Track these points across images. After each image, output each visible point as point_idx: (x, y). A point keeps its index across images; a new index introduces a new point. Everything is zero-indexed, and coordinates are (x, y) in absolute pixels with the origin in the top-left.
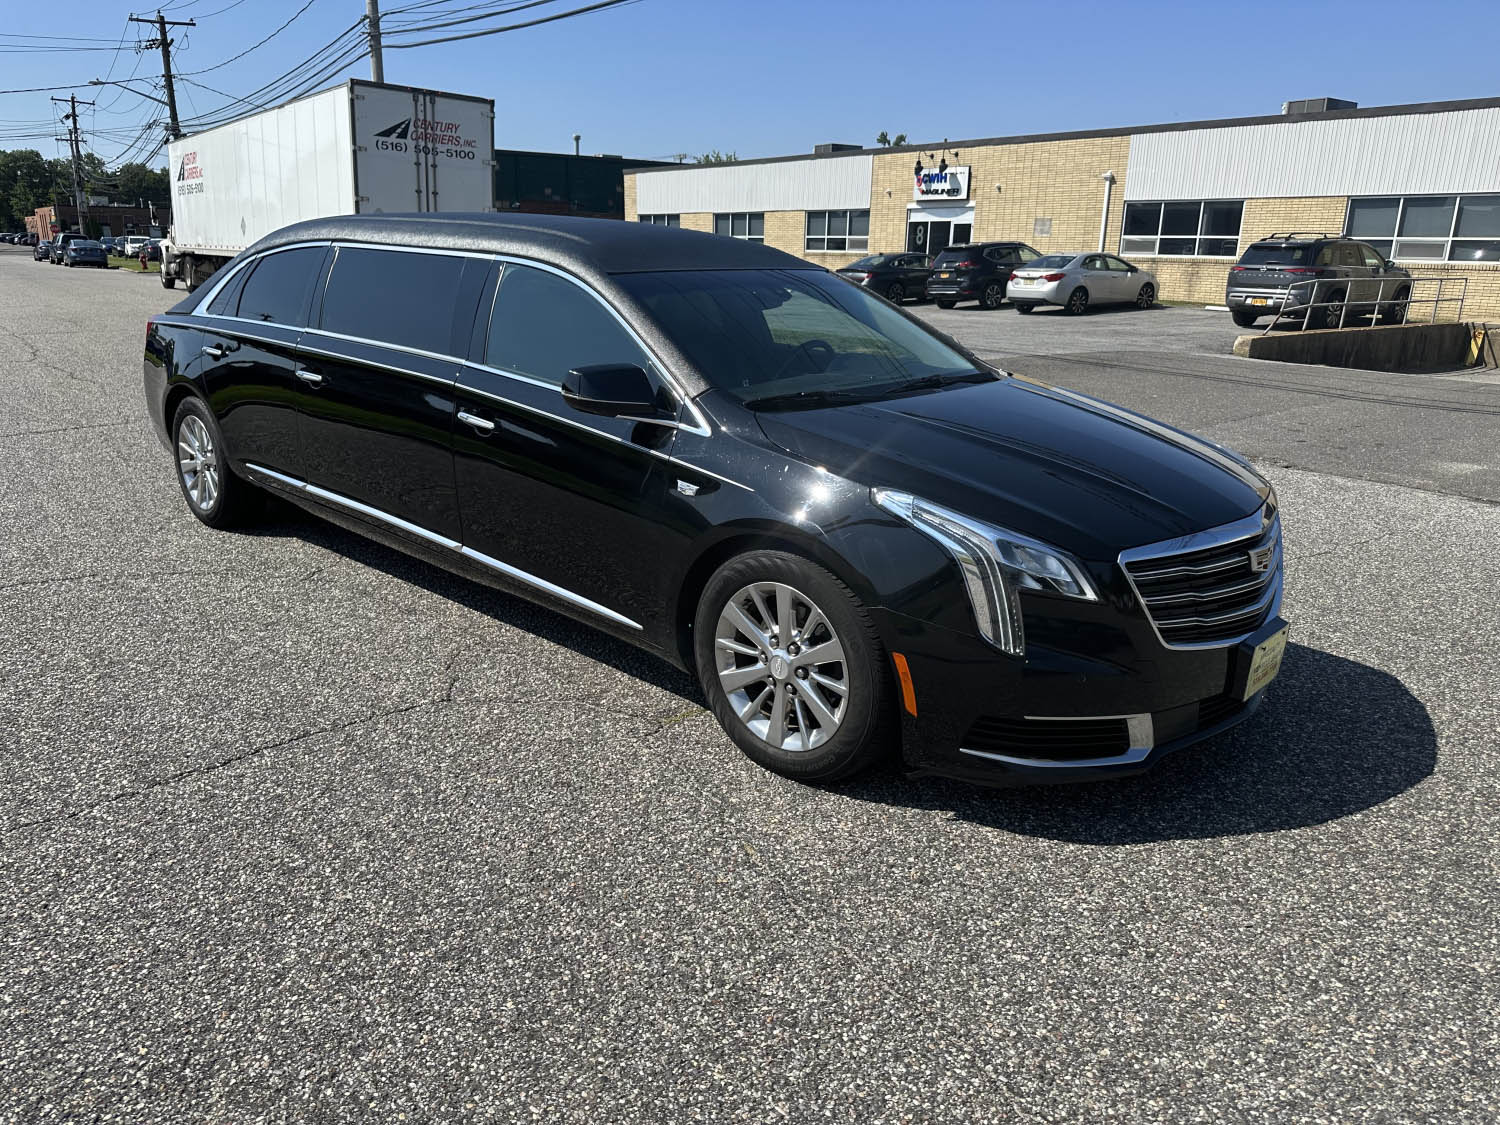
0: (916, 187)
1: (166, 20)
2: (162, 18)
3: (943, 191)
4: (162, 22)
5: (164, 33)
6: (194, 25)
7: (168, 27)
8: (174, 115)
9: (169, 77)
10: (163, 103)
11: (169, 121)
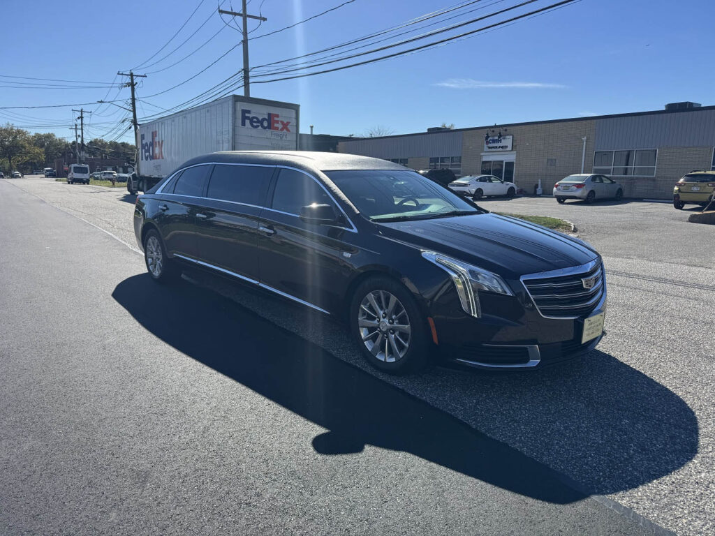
0: (485, 145)
1: (134, 74)
3: (500, 147)
5: (132, 80)
7: (134, 77)
8: (135, 116)
9: (133, 99)
10: (130, 111)
11: (132, 118)
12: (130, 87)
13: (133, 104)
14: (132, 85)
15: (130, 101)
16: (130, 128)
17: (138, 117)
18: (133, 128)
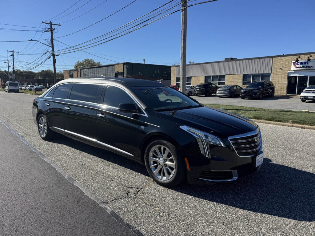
1: (52, 23)
2: (51, 23)
4: (51, 24)
5: (51, 27)
6: (60, 25)
7: (53, 25)
8: (53, 50)
9: (52, 39)
10: (50, 46)
13: (52, 42)
14: (52, 31)
16: (50, 57)
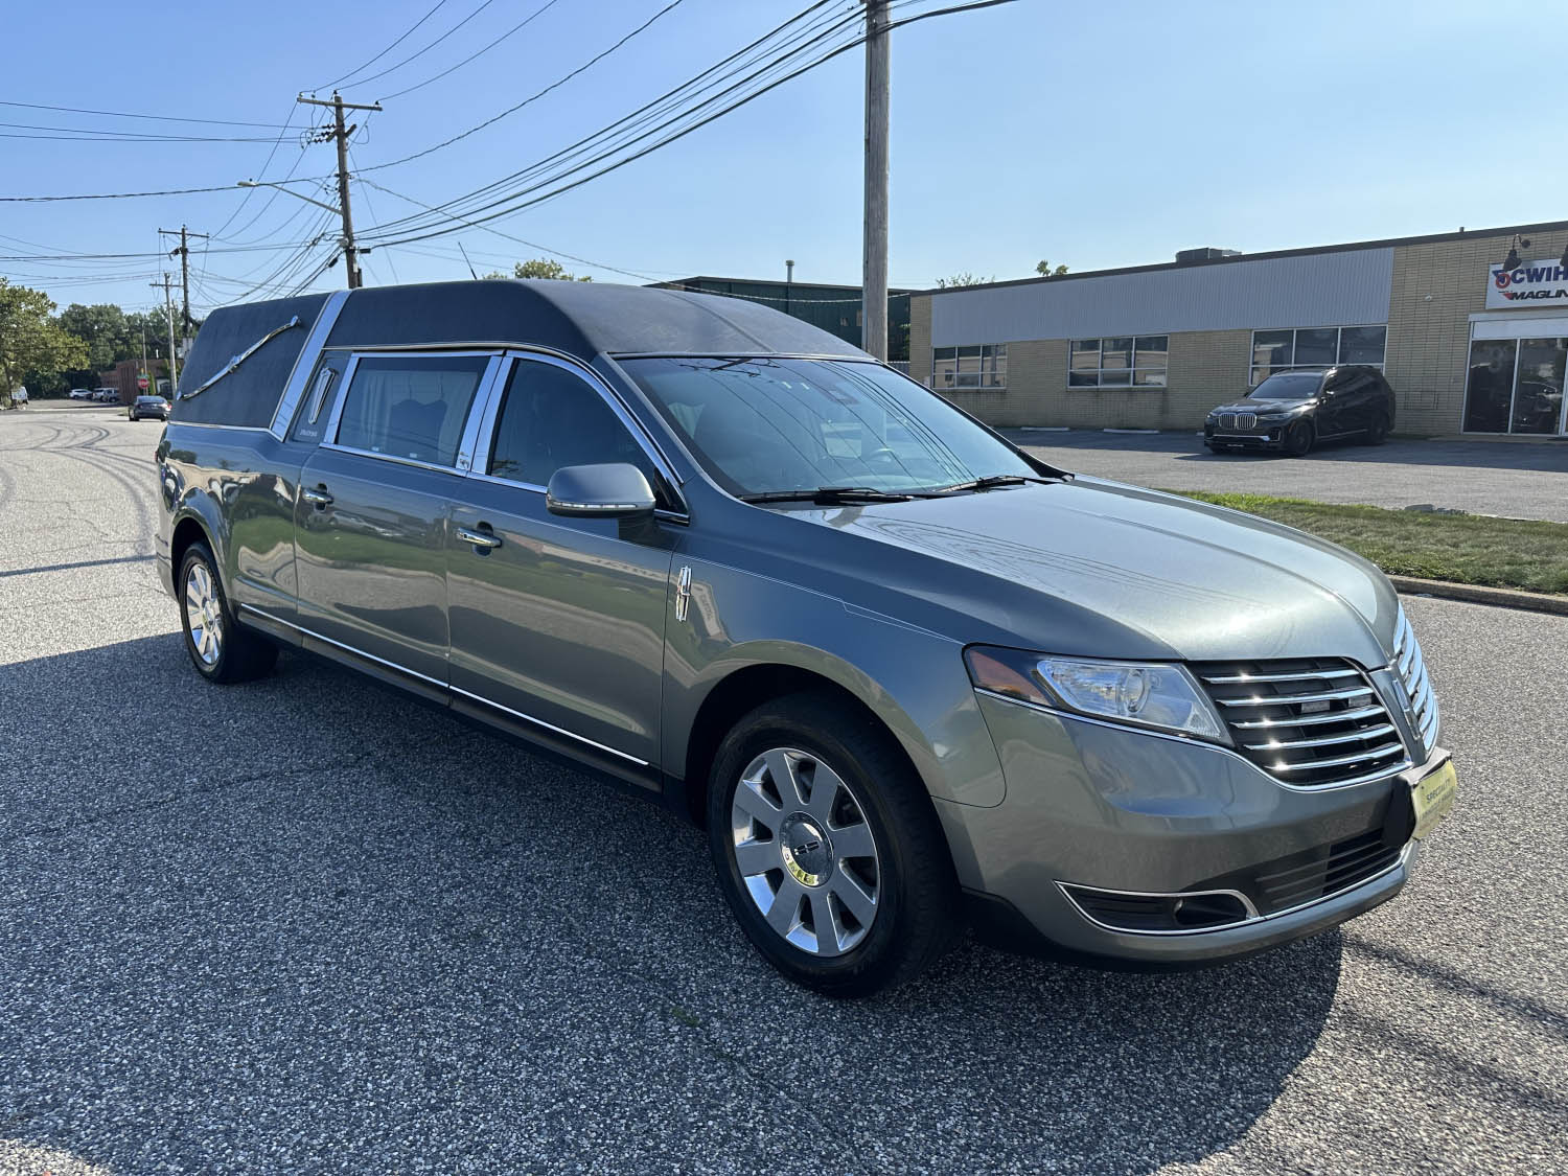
1: (345, 102)
2: (339, 100)
3: (1559, 293)
4: (339, 105)
5: (340, 119)
6: (380, 109)
7: (346, 111)
8: (347, 227)
9: (343, 176)
10: (336, 211)
11: (342, 233)
12: (334, 142)
13: (343, 190)
14: (340, 133)
15: (334, 182)
16: (335, 261)
17: (354, 230)
18: (343, 258)
